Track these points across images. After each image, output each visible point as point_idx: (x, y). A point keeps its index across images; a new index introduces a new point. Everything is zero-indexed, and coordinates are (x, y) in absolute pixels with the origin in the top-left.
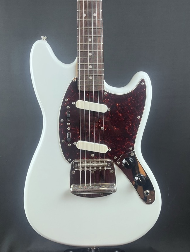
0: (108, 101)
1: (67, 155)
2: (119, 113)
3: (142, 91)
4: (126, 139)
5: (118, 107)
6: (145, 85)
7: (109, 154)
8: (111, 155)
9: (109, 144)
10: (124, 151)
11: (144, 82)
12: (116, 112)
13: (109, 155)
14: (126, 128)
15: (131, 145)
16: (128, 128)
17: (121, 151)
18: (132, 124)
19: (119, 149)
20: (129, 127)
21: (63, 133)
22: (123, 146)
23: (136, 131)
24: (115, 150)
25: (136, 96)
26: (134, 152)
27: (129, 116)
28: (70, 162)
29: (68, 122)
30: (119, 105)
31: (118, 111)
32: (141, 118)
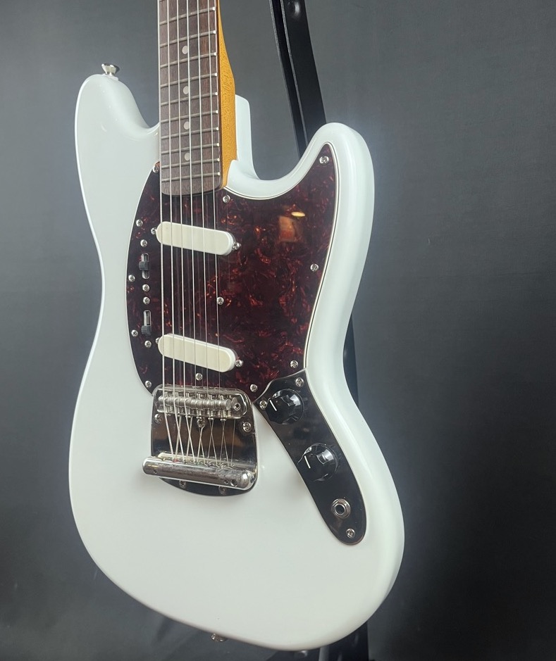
0: (236, 221)
1: (144, 371)
2: (261, 255)
3: (324, 182)
4: (282, 334)
5: (258, 237)
6: (331, 163)
7: (238, 375)
8: (244, 379)
9: (238, 346)
10: (275, 369)
11: (330, 155)
12: (256, 252)
13: (239, 380)
14: (282, 301)
15: (295, 353)
16: (287, 300)
17: (269, 369)
18: (296, 290)
19: (263, 364)
20: (289, 298)
21: (135, 312)
22: (273, 355)
23: (309, 310)
24: (254, 365)
25: (307, 199)
26: (303, 376)
27: (290, 265)
28: (151, 390)
29: (145, 282)
30: (262, 232)
31: (259, 250)
32: (321, 269)
